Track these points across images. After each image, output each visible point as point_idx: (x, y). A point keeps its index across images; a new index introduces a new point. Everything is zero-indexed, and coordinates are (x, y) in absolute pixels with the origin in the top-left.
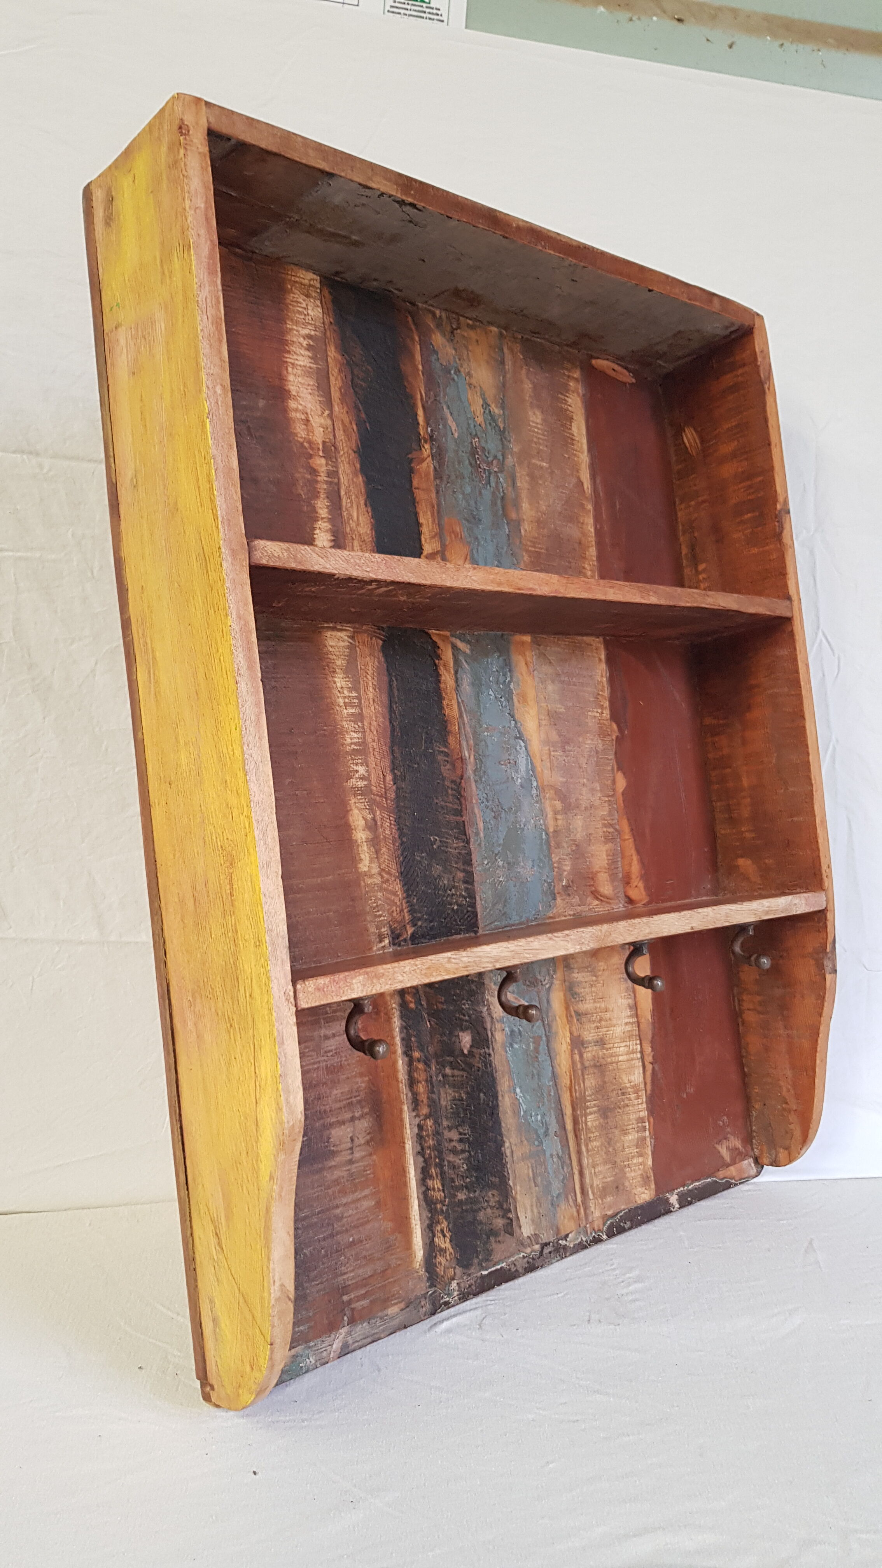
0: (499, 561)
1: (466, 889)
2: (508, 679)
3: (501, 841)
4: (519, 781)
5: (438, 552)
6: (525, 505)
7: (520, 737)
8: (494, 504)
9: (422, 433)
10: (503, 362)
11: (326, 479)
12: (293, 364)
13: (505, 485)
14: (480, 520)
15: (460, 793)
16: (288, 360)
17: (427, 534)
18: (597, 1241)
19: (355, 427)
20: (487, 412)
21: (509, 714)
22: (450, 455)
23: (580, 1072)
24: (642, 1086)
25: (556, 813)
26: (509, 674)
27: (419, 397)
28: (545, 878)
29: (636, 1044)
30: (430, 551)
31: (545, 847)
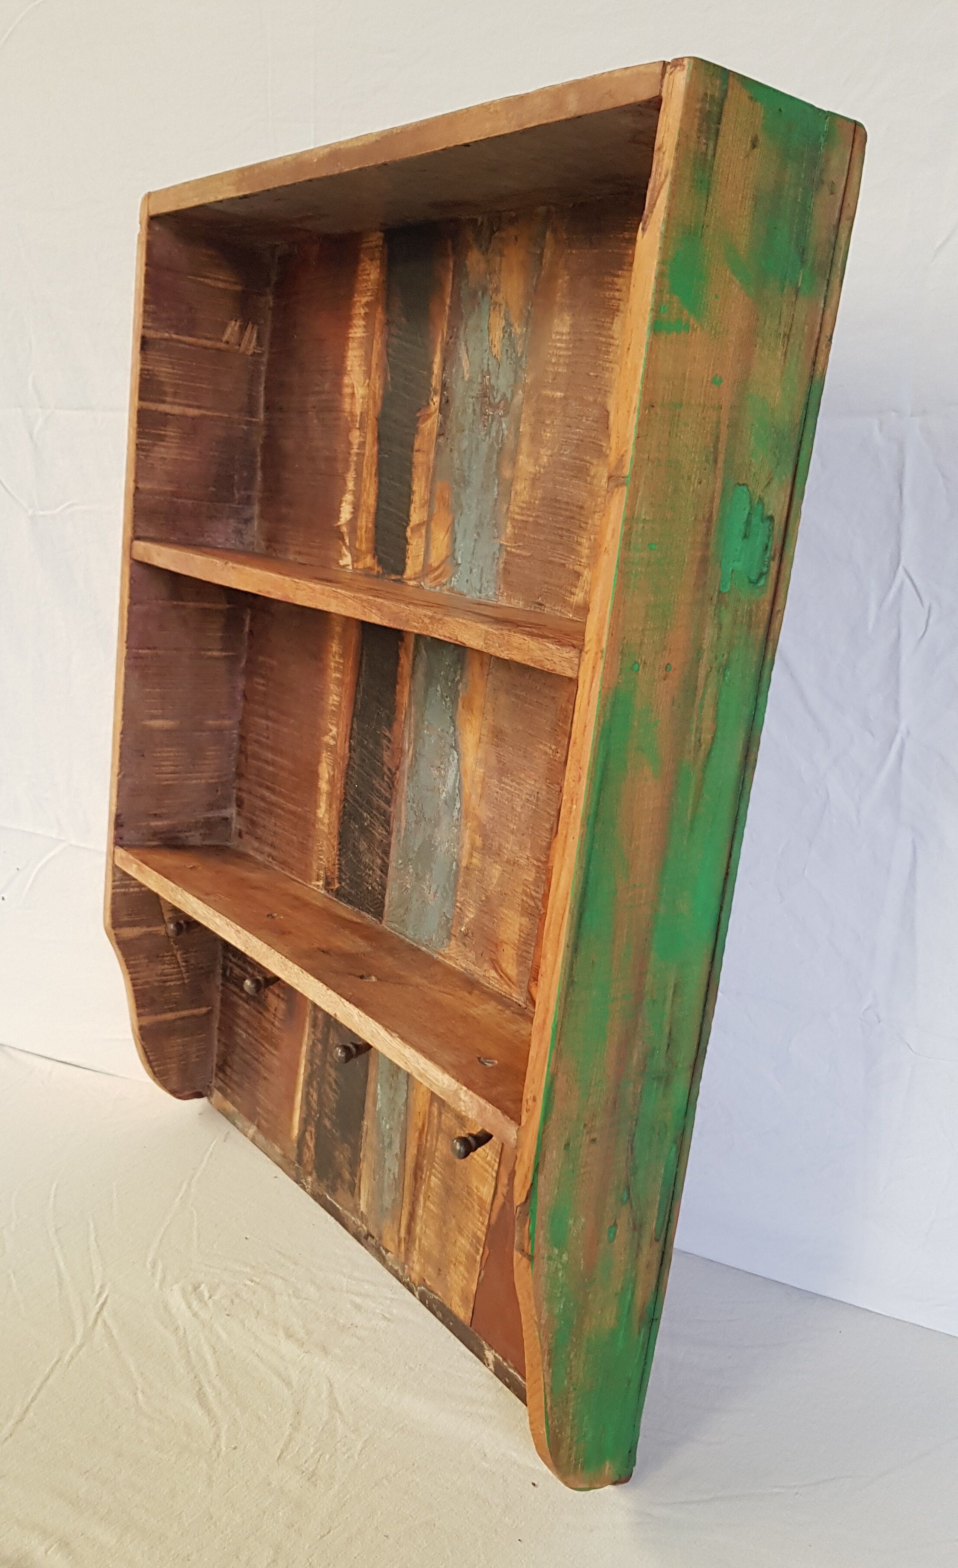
0: (478, 534)
1: (381, 877)
2: (458, 677)
3: (416, 849)
4: (444, 795)
5: (424, 522)
6: (522, 458)
7: (455, 747)
8: (489, 459)
9: (434, 384)
10: (541, 255)
11: (357, 451)
12: (353, 338)
13: (506, 432)
14: (469, 483)
15: (393, 783)
16: (350, 335)
17: (417, 503)
18: (411, 1291)
19: (381, 392)
20: (506, 335)
21: (451, 717)
22: (457, 403)
23: (435, 1130)
24: (488, 1207)
25: (473, 847)
26: (459, 672)
27: (440, 339)
28: (444, 910)
29: (495, 1161)
30: (417, 522)
31: (452, 878)
